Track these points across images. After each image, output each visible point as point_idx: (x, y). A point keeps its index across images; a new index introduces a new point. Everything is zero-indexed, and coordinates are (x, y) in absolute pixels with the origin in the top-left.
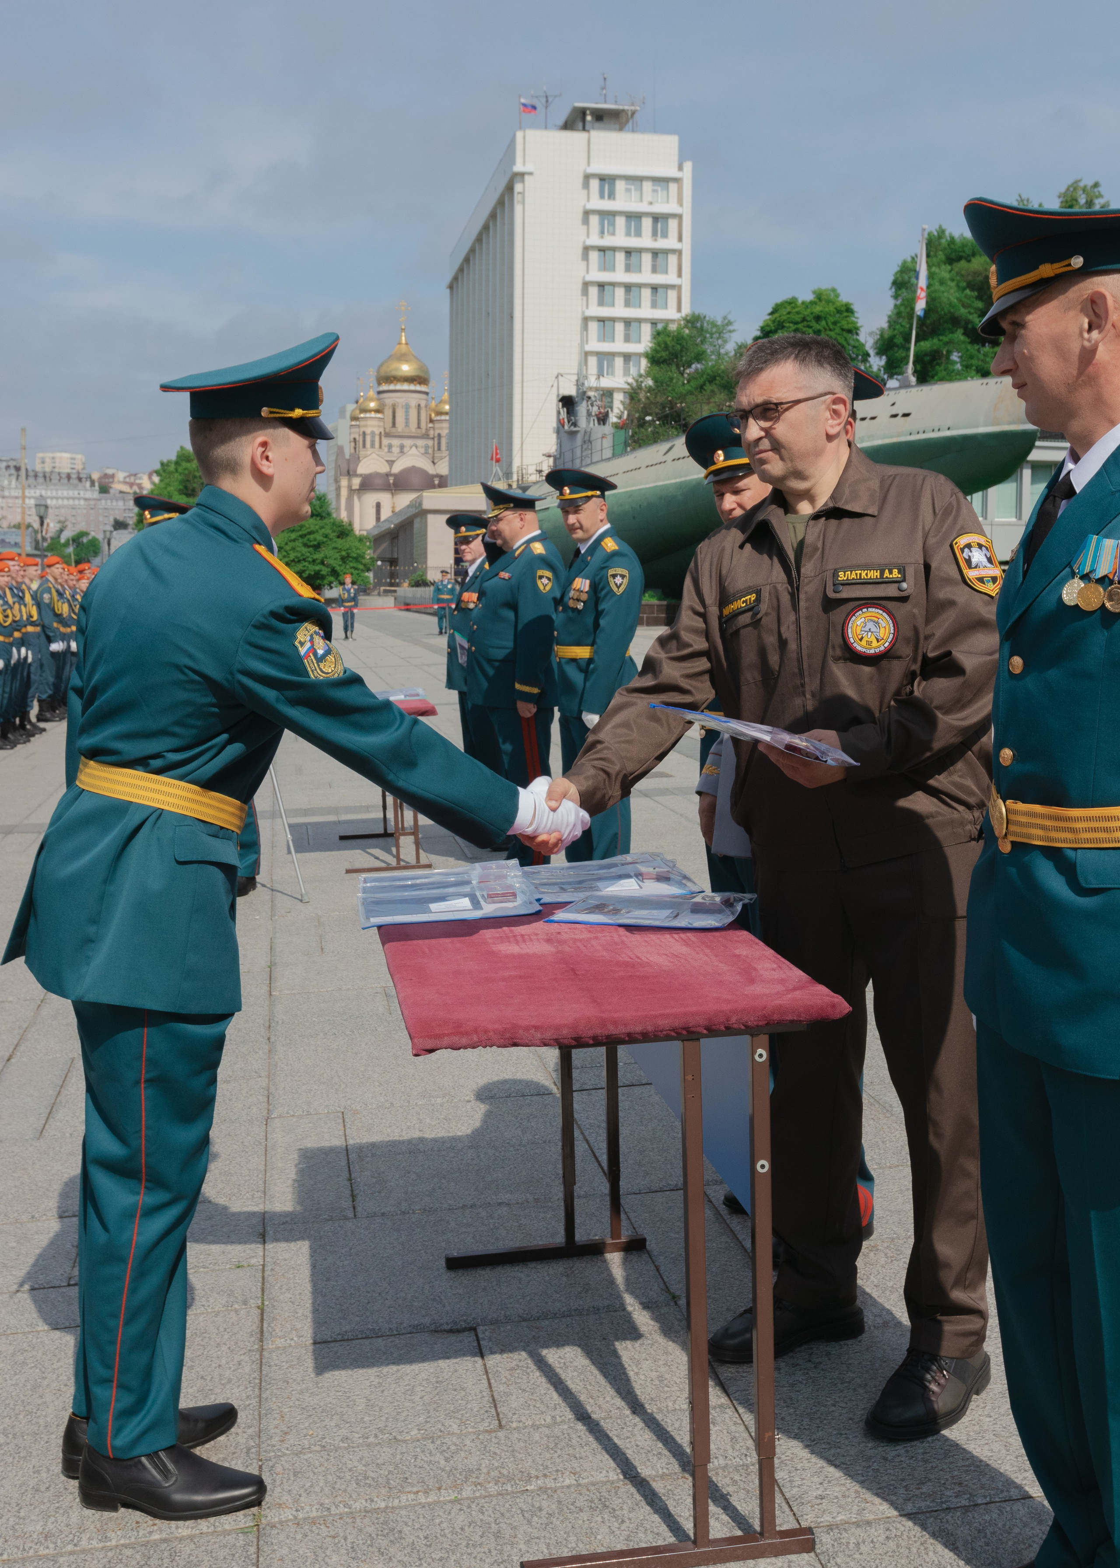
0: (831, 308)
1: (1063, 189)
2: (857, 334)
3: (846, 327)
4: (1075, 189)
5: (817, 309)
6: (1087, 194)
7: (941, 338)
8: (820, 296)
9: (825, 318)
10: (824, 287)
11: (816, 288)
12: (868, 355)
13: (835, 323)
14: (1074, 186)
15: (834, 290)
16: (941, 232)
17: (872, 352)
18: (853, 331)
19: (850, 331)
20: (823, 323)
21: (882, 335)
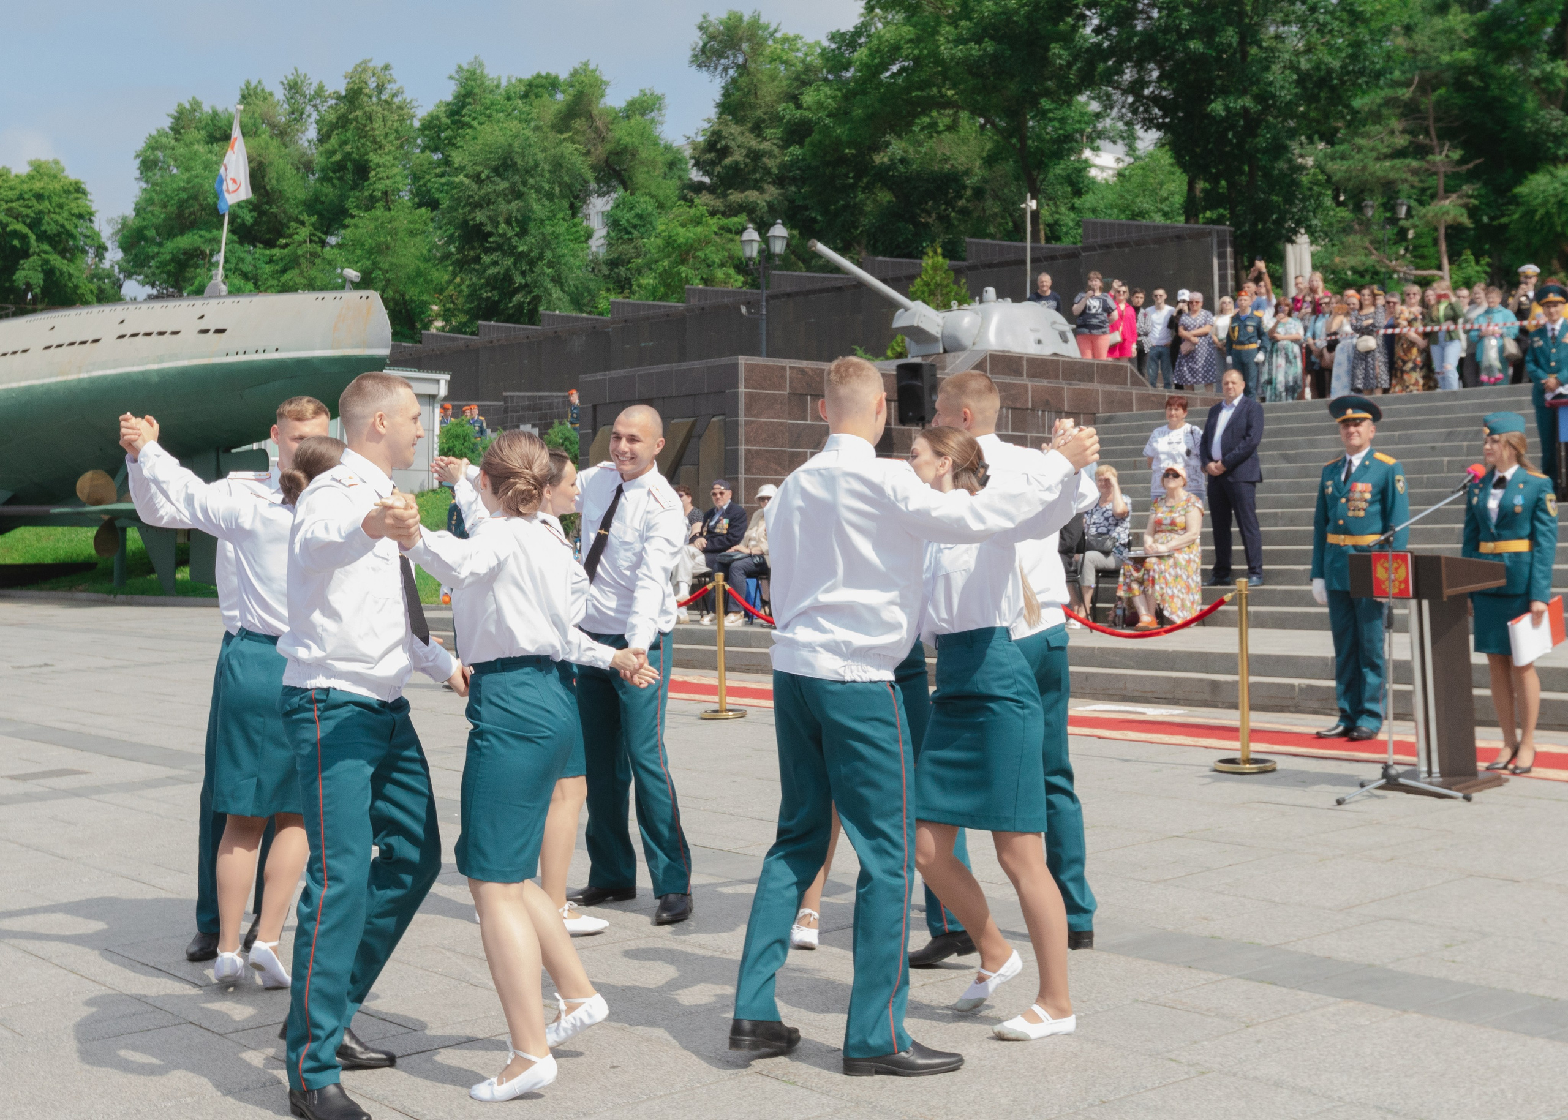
0: (56, 186)
1: (350, 69)
2: (91, 221)
3: (76, 211)
4: (364, 70)
5: (37, 186)
6: (378, 78)
7: (203, 233)
8: (38, 170)
9: (49, 197)
10: (43, 158)
11: (33, 158)
12: (106, 249)
13: (61, 206)
14: (362, 68)
15: (56, 162)
16: (196, 105)
17: (109, 245)
18: (86, 216)
19: (80, 216)
20: (47, 203)
21: (124, 225)
